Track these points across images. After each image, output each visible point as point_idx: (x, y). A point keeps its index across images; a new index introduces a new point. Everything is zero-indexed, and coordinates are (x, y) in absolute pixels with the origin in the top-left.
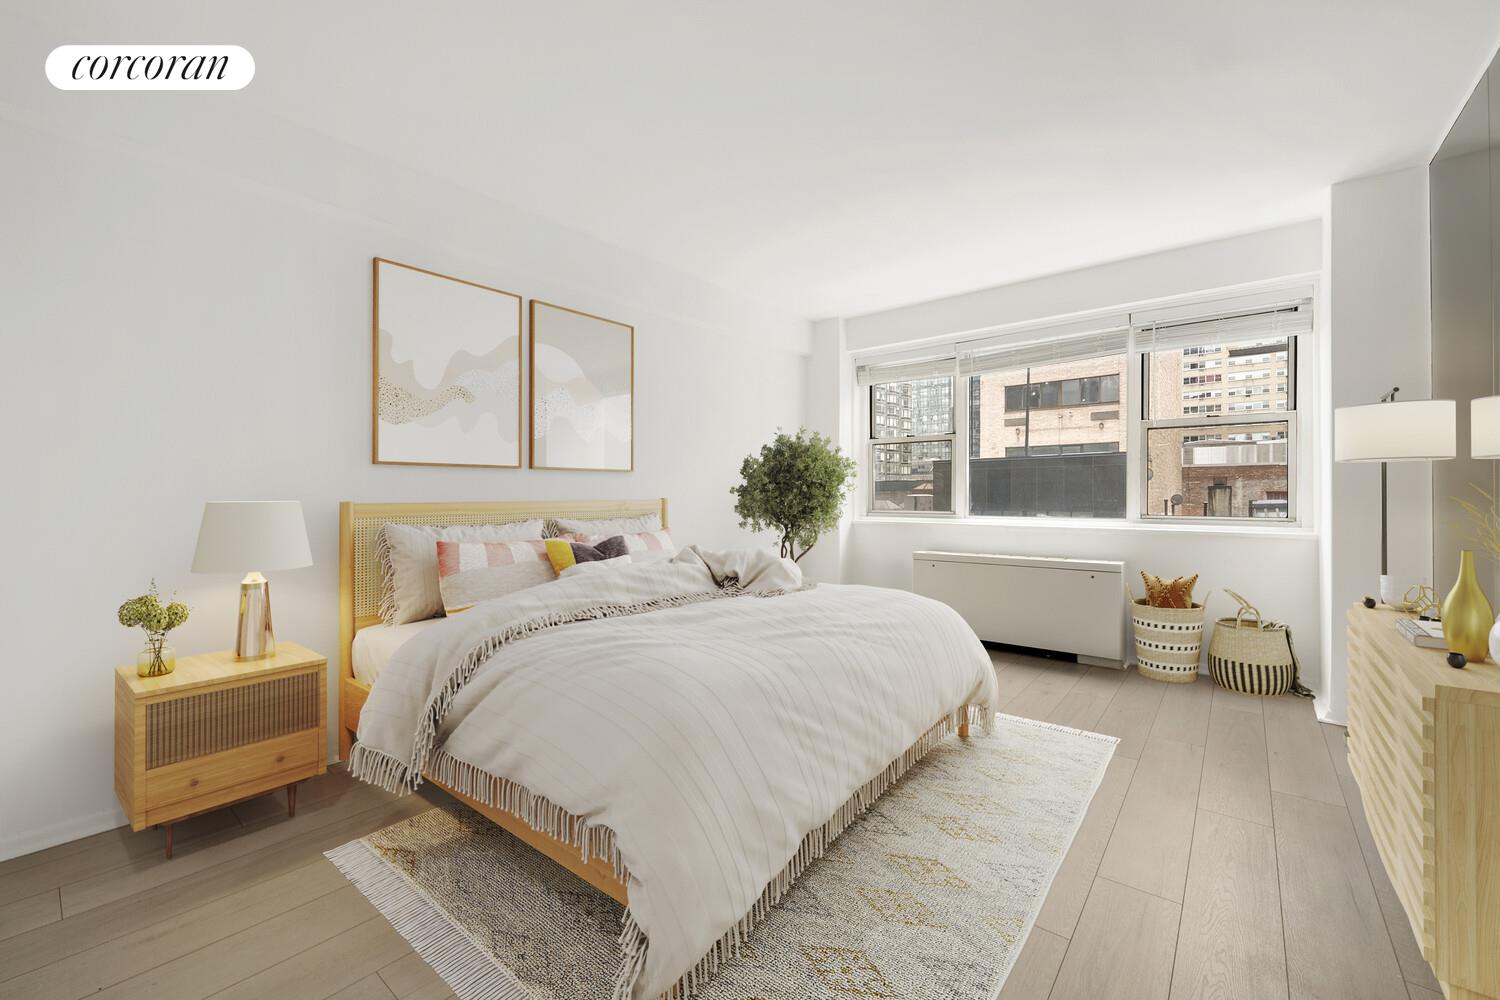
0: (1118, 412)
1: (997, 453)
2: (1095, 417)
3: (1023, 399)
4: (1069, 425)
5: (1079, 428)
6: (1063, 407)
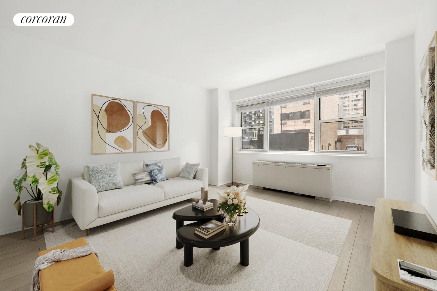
0: (310, 121)
1: (278, 132)
2: (304, 122)
3: (286, 117)
4: (297, 124)
5: (300, 125)
6: (296, 119)
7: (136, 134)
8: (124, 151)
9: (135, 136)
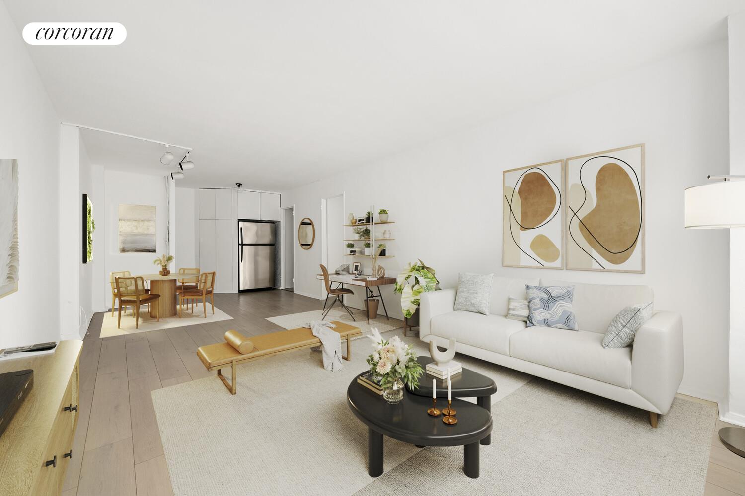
7: (567, 229)
8: (546, 264)
9: (565, 234)
